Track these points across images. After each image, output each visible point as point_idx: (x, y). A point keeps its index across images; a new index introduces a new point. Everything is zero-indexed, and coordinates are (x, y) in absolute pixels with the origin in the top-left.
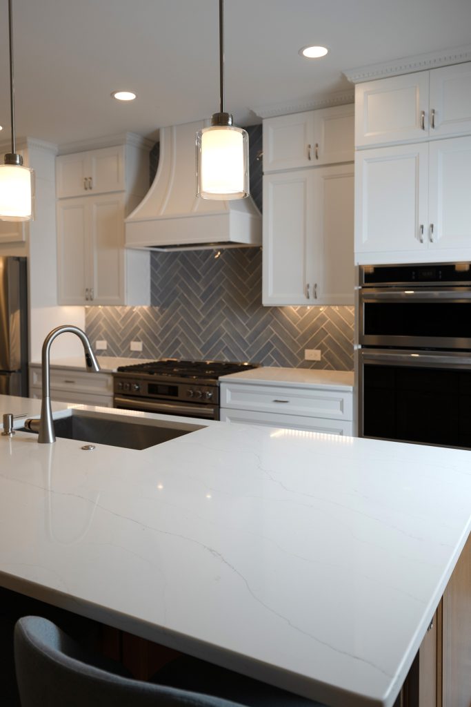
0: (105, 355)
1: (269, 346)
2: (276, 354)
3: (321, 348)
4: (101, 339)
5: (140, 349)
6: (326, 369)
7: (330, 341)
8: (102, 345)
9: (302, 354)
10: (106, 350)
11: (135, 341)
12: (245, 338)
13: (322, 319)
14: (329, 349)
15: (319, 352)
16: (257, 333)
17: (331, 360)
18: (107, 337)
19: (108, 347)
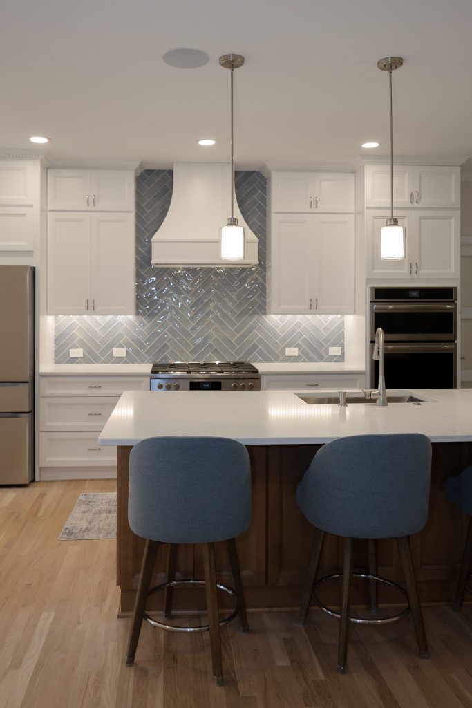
0: (81, 363)
1: (255, 347)
2: (260, 353)
3: (298, 346)
4: (75, 347)
5: (124, 354)
6: (302, 362)
7: (305, 341)
8: (77, 353)
9: (283, 351)
10: (81, 358)
11: (118, 347)
12: (233, 341)
13: (299, 325)
14: (304, 347)
15: (297, 349)
16: (245, 336)
17: (306, 354)
18: (82, 344)
19: (84, 353)
